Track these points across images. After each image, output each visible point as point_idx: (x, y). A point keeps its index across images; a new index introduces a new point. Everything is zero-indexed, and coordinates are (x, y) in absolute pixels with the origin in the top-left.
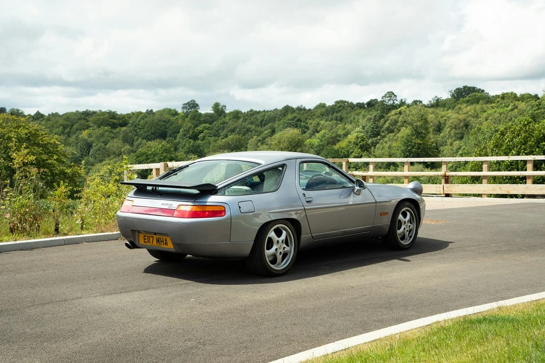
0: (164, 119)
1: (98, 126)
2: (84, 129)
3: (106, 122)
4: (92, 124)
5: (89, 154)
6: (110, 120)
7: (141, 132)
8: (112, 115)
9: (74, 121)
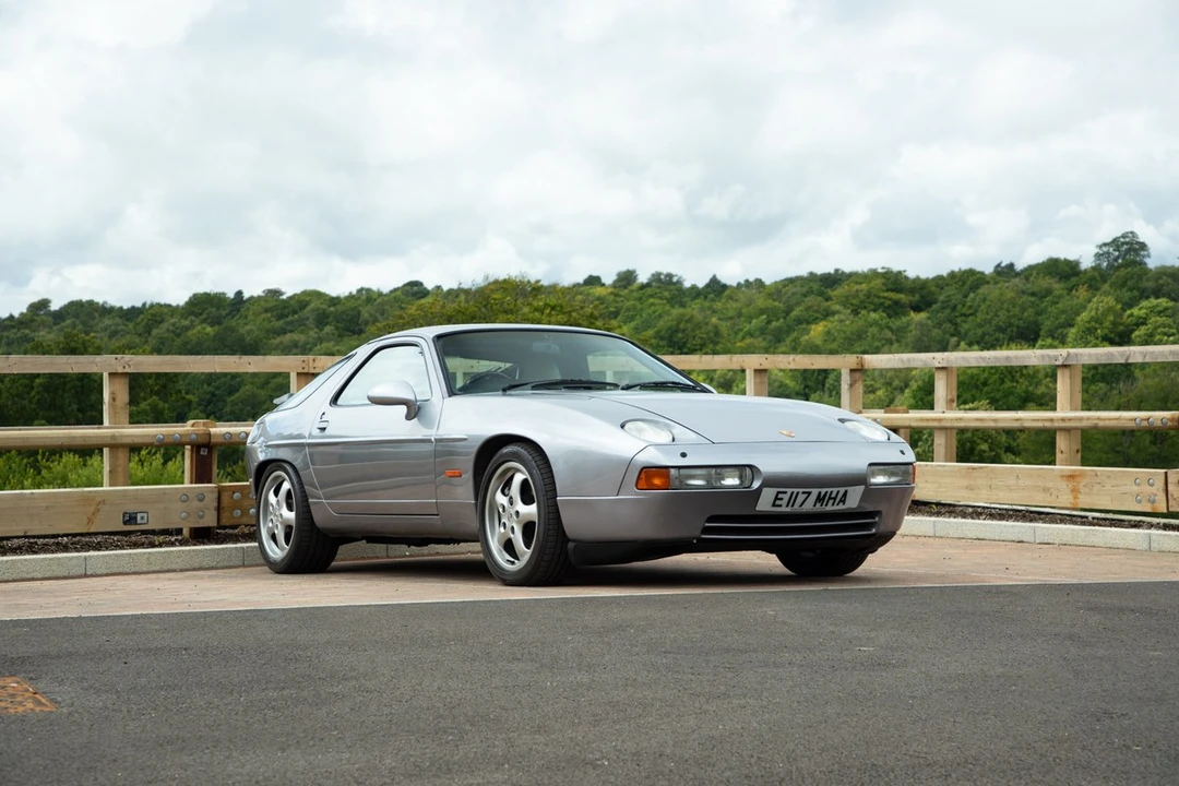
0: (1036, 289)
1: (853, 311)
2: (816, 321)
3: (876, 300)
4: (837, 307)
5: (824, 385)
6: (886, 294)
7: (966, 326)
8: (894, 281)
9: (793, 301)
